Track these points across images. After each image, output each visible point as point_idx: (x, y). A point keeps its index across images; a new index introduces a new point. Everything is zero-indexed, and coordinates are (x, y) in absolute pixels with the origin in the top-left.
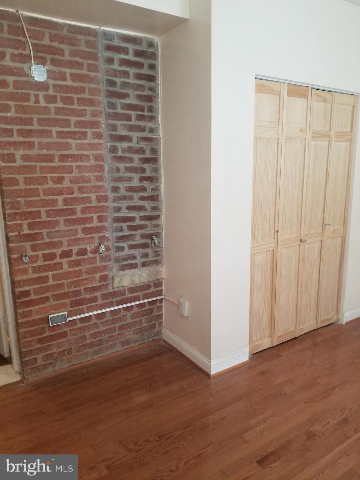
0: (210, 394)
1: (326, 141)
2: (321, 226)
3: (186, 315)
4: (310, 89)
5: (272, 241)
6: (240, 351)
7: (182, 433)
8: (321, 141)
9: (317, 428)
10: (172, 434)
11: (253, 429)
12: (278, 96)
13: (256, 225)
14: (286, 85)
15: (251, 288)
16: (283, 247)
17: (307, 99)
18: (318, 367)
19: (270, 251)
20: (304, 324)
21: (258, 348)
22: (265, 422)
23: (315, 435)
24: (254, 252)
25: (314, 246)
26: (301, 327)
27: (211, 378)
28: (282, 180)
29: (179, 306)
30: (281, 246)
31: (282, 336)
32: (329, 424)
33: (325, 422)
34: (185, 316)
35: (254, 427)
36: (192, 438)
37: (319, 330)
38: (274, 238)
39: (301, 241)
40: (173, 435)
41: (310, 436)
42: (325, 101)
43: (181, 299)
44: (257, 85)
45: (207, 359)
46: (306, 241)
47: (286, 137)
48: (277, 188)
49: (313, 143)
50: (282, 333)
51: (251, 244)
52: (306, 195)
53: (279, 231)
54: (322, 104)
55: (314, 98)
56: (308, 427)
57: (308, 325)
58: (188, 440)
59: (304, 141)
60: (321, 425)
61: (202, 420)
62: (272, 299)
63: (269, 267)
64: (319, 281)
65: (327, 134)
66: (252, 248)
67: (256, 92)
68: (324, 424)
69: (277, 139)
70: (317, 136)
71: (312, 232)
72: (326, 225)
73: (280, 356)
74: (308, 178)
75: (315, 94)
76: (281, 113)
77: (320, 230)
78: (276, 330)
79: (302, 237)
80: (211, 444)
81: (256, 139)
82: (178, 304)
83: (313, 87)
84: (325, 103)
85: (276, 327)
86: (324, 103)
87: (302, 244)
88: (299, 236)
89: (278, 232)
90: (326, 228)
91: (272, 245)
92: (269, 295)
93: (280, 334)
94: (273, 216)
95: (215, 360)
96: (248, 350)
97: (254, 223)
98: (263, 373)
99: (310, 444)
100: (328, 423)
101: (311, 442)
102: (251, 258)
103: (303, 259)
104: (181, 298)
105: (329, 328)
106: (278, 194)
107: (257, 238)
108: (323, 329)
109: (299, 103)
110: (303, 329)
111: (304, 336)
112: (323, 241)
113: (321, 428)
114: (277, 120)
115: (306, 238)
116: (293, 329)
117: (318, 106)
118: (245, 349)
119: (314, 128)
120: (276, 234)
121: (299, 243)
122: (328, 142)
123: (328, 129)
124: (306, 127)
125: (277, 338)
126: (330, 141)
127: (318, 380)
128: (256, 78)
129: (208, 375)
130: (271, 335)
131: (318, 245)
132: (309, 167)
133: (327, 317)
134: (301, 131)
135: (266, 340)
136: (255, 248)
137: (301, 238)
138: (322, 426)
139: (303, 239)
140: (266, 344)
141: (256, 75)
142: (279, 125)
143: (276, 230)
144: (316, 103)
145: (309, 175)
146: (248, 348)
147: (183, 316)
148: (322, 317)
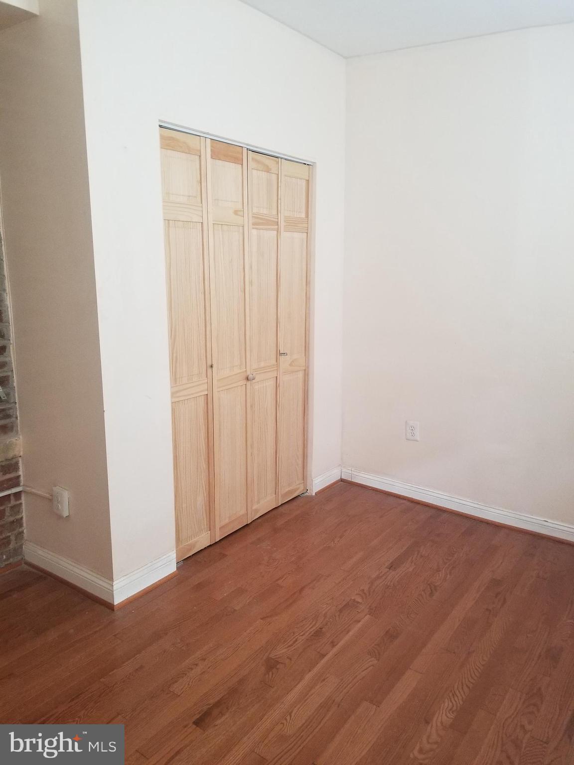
0: (115, 636)
1: (272, 230)
2: (274, 356)
3: (66, 513)
4: (245, 150)
5: (204, 382)
6: (162, 558)
7: (69, 708)
8: (266, 229)
9: (281, 651)
10: (50, 714)
11: (186, 674)
12: (197, 158)
13: (176, 357)
14: (208, 141)
15: (176, 458)
16: (221, 389)
17: (242, 165)
18: (281, 562)
19: (203, 397)
20: (258, 502)
21: (190, 550)
22: (204, 660)
23: (278, 663)
24: (177, 400)
25: (266, 386)
26: (254, 508)
27: (115, 610)
28: (213, 287)
29: (51, 500)
30: (218, 388)
31: (227, 525)
32: (297, 643)
33: (291, 641)
34: (65, 516)
35: (189, 672)
36: (86, 713)
37: (280, 508)
38: (207, 377)
39: (247, 379)
40: (53, 715)
41: (272, 665)
42: (268, 170)
43: (54, 489)
44: (162, 138)
45: (106, 580)
46: (254, 379)
47: (214, 221)
48: (207, 300)
49: (254, 232)
50: (227, 521)
51: (171, 387)
52: (250, 309)
53: (214, 366)
54: (264, 175)
55: (252, 164)
56: (267, 654)
57: (265, 503)
58: (79, 717)
59: (241, 228)
60: (286, 646)
61: (102, 680)
62: (209, 471)
63: (202, 421)
64: (276, 437)
65: (275, 220)
66: (173, 394)
67: (161, 148)
68: (290, 644)
69: (201, 224)
70: (260, 222)
71: (262, 364)
72: (281, 354)
73: (225, 556)
74: (252, 285)
75: (253, 159)
76: (204, 184)
77: (273, 362)
78: (217, 518)
79: (248, 373)
80: (118, 714)
81: (167, 221)
82: (50, 497)
83: (249, 147)
84: (268, 173)
85: (217, 513)
86: (266, 173)
87: (249, 383)
88: (243, 372)
89: (212, 366)
90: (282, 358)
91: (205, 386)
92: (204, 465)
93: (223, 523)
94: (203, 343)
95: (122, 579)
96: (175, 555)
97: (175, 355)
98: (199, 587)
99: (272, 676)
100: (296, 640)
101: (273, 674)
102: (173, 411)
103: (251, 406)
104: (55, 486)
105: (295, 503)
106: (208, 308)
107: (179, 378)
108: (287, 506)
109: (231, 170)
110: (257, 511)
111: (259, 520)
112: (278, 377)
113: (286, 650)
114: (199, 193)
115: (254, 373)
116: (243, 512)
117: (258, 177)
118: (170, 554)
119: (255, 210)
120: (209, 370)
121: (244, 382)
122: (275, 232)
123: (275, 212)
124: (243, 208)
125: (220, 528)
126: (278, 231)
127: (280, 582)
128: (160, 126)
129: (110, 607)
130: (211, 527)
131: (272, 383)
132: (251, 267)
133: (291, 488)
134: (236, 212)
135: (203, 535)
136: (178, 394)
137: (247, 375)
138: (288, 647)
139: (251, 377)
140: (203, 540)
141: (160, 121)
142: (202, 203)
143: (209, 363)
144: (254, 172)
145: (252, 281)
146: (175, 551)
147: (60, 517)
148: (284, 489)
